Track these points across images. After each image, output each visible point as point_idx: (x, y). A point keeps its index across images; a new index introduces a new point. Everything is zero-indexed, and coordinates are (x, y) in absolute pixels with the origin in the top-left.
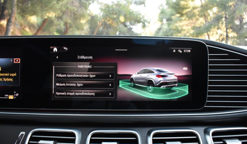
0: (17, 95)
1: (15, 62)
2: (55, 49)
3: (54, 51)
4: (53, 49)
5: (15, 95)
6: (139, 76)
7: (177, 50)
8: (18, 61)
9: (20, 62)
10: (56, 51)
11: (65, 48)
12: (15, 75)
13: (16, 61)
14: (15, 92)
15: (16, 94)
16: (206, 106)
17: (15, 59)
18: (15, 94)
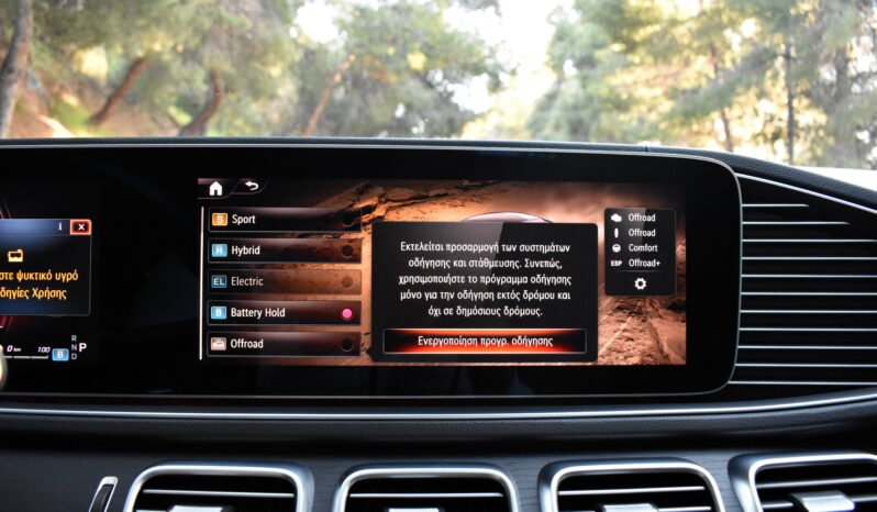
0: (83, 346)
1: (72, 233)
2: (216, 188)
3: (212, 193)
4: (207, 187)
5: (74, 347)
8: (82, 227)
9: (89, 233)
10: (220, 193)
11: (249, 184)
12: (72, 276)
13: (76, 227)
14: (74, 338)
15: (77, 343)
16: (733, 380)
17: (72, 221)
18: (74, 343)
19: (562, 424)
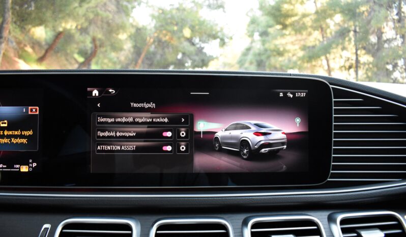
0: (35, 165)
1: (30, 113)
2: (95, 92)
3: (94, 95)
4: (91, 92)
5: (31, 165)
6: (227, 133)
7: (285, 94)
8: (34, 110)
9: (38, 113)
10: (97, 95)
11: (111, 90)
12: (30, 133)
13: (32, 110)
14: (31, 161)
15: (32, 163)
16: (330, 178)
17: (30, 107)
19: (253, 199)
